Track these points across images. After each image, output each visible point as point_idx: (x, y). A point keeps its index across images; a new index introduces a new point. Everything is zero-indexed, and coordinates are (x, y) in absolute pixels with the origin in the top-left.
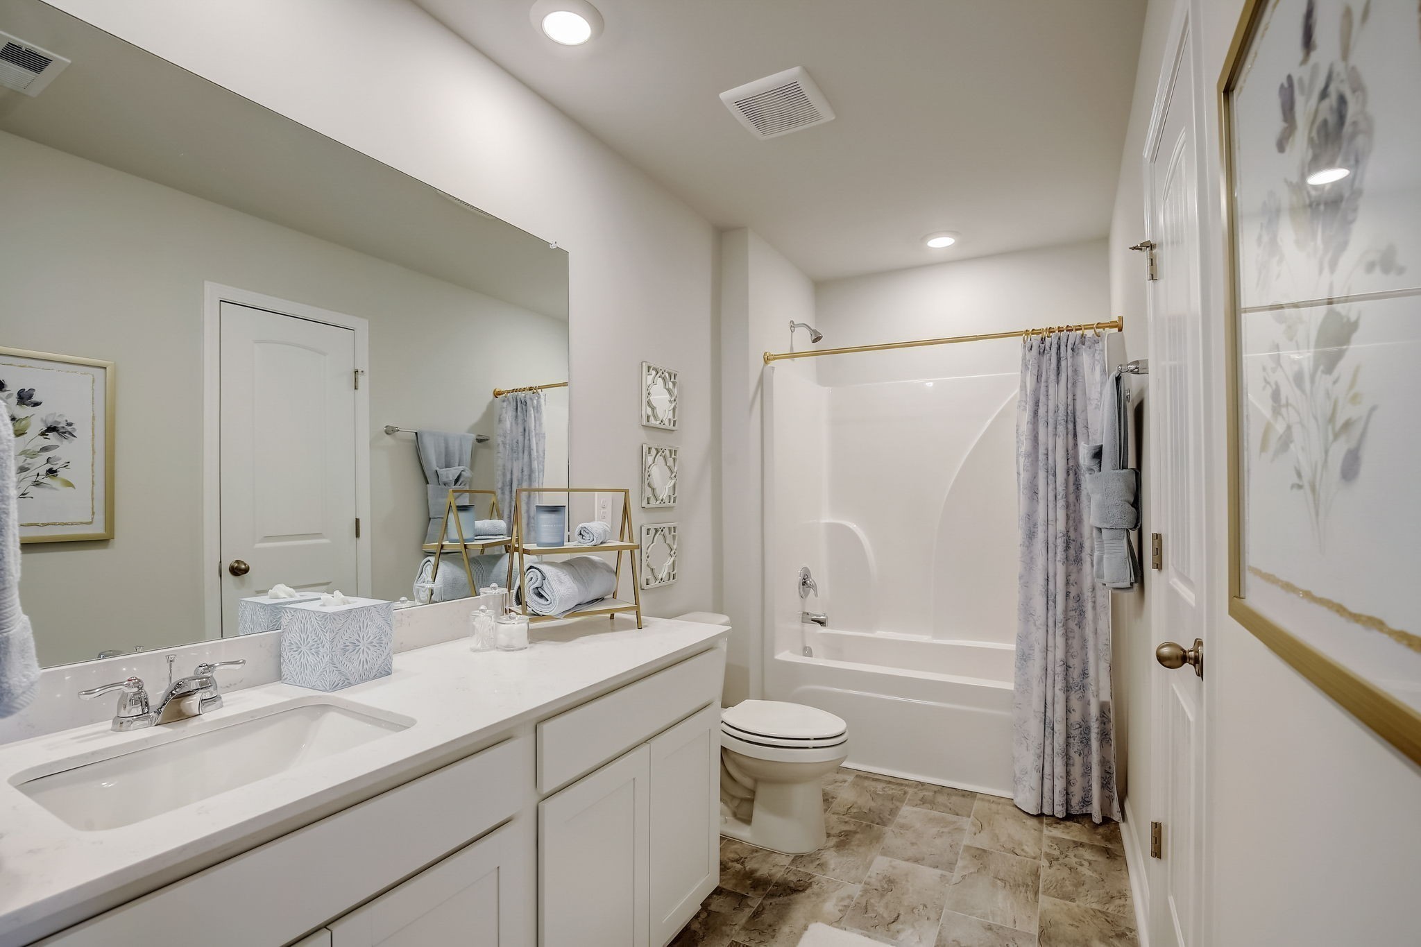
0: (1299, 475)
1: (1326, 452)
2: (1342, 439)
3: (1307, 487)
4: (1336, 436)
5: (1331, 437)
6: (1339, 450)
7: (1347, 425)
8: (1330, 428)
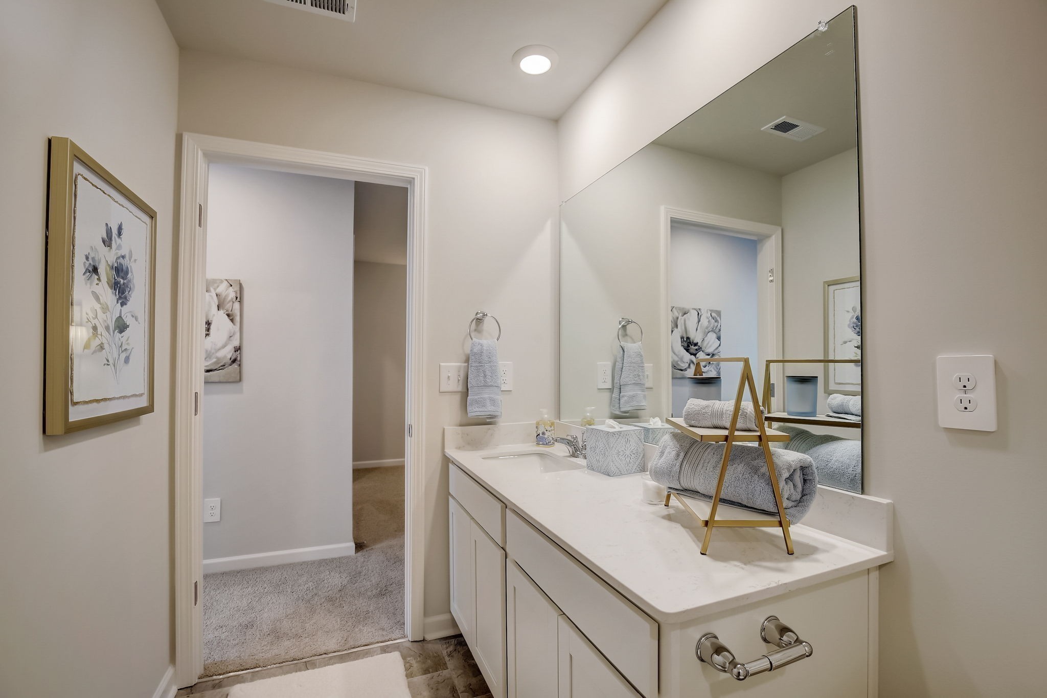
0: (108, 361)
1: (119, 356)
2: (124, 353)
3: (111, 365)
4: (122, 352)
5: (121, 352)
6: (123, 356)
7: (126, 350)
8: (120, 349)
